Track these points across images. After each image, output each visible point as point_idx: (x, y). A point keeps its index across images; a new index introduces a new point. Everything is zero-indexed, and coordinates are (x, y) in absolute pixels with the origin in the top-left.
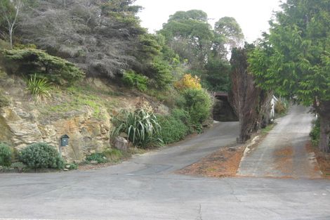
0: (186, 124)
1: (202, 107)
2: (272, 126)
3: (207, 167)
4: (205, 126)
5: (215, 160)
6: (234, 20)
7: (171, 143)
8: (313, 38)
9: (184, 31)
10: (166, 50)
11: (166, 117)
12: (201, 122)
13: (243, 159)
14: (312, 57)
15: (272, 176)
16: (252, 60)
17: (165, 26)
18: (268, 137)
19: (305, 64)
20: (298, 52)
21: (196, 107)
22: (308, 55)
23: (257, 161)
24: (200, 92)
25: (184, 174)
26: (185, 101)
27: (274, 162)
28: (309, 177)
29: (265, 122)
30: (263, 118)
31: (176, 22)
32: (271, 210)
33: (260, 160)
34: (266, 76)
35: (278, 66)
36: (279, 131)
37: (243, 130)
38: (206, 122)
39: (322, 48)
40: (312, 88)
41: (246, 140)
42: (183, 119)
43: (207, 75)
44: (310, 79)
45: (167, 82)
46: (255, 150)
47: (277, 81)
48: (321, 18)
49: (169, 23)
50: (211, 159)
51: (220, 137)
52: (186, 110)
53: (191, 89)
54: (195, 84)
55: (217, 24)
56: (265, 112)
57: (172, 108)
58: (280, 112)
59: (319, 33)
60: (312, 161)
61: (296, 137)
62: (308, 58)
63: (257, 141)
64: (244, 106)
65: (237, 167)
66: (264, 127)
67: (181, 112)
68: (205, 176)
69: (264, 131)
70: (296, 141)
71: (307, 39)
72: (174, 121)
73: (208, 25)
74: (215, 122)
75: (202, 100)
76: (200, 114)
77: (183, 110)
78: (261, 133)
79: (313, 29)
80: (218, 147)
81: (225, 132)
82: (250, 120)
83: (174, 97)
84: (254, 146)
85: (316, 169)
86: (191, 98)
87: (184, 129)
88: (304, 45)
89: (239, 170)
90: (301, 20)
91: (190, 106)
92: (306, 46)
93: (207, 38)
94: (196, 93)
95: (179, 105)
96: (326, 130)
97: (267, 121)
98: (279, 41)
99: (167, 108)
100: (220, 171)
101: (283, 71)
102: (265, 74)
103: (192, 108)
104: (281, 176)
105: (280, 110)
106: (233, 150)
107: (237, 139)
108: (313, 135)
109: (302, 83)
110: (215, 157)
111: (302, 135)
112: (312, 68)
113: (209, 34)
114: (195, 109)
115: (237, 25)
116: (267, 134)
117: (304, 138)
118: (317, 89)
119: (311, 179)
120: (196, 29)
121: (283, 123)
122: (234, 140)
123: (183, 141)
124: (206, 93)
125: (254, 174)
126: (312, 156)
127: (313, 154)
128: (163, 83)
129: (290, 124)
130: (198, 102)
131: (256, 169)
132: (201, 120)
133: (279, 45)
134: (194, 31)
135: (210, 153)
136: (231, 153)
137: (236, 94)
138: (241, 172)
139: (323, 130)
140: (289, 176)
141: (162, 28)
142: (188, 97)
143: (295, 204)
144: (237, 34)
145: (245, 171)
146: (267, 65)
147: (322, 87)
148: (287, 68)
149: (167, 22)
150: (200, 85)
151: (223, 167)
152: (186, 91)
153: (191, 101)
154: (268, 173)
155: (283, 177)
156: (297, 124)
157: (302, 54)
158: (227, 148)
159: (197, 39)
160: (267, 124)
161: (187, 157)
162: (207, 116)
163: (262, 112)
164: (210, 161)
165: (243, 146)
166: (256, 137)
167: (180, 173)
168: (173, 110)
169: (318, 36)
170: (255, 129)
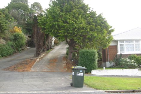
0: (13, 48)
1: (22, 41)
2: (52, 49)
3: (18, 67)
4: (23, 49)
5: (23, 64)
6: (40, 4)
7: (6, 56)
8: (66, 12)
9: (17, 7)
10: (8, 15)
11: (4, 45)
12: (21, 48)
13: (35, 64)
14: (64, 20)
15: (45, 71)
16: (40, 20)
17: (9, 5)
18: (49, 54)
19: (61, 23)
20: (59, 18)
21: (19, 41)
22: (63, 19)
23: (41, 65)
24: (21, 34)
25: (6, 70)
26: (14, 38)
27: (48, 65)
28: (61, 71)
29: (48, 48)
30: (47, 46)
31: (14, 3)
32: (35, 86)
33: (42, 64)
34: (45, 28)
35: (50, 23)
36: (54, 52)
37: (37, 51)
38: (24, 48)
39: (69, 17)
40: (64, 33)
41: (39, 55)
42: (12, 46)
43: (26, 27)
44: (63, 29)
45: (5, 29)
46: (41, 60)
47: (50, 30)
48: (70, 4)
49: (11, 4)
50: (21, 64)
51: (28, 54)
52: (14, 42)
53: (17, 33)
54: (19, 31)
55: (32, 5)
56: (48, 43)
57: (7, 41)
58: (56, 44)
59: (68, 10)
60: (64, 64)
61: (60, 54)
62: (63, 21)
63: (44, 56)
64: (38, 41)
65: (31, 67)
66: (48, 50)
67: (11, 43)
68: (16, 71)
69: (48, 51)
70: (60, 56)
71: (63, 12)
72: (8, 47)
73: (28, 5)
74: (28, 47)
75: (21, 38)
76: (20, 44)
77: (12, 42)
78: (46, 52)
79: (66, 8)
80: (26, 59)
81: (31, 52)
82: (40, 46)
83: (9, 36)
84: (41, 58)
85: (65, 68)
86: (16, 37)
87: (12, 50)
88: (61, 15)
89: (32, 68)
90: (62, 4)
91: (16, 40)
92: (62, 15)
93: (27, 11)
94: (19, 35)
95: (11, 40)
96: (71, 51)
97: (49, 47)
98: (52, 13)
99: (5, 41)
100: (24, 69)
101: (52, 26)
102: (45, 27)
103: (17, 41)
104: (49, 71)
105: (56, 43)
106: (32, 60)
107: (35, 55)
108: (67, 54)
109: (60, 31)
110: (23, 63)
111: (63, 54)
112: (64, 25)
113: (28, 9)
114: (18, 42)
115: (41, 6)
116: (49, 53)
117: (64, 54)
118: (66, 34)
119: (61, 72)
120: (22, 7)
121: (57, 48)
122: (33, 55)
123: (11, 56)
124: (24, 35)
125: (38, 70)
126: (65, 62)
127: (65, 61)
128: (3, 30)
129: (60, 49)
130: (20, 39)
131: (39, 68)
132: (21, 46)
133: (51, 15)
134: (21, 8)
135: (21, 61)
136: (31, 61)
137: (34, 35)
138: (32, 69)
139: (70, 52)
140: (52, 71)
141: (8, 6)
142: (15, 36)
143: (48, 83)
144: (40, 10)
145: (34, 69)
146: (46, 23)
147: (68, 33)
148: (54, 24)
149: (10, 3)
150: (21, 31)
151: (25, 67)
152: (15, 34)
153: (16, 38)
154: (44, 70)
155: (50, 71)
156: (62, 49)
157: (60, 19)
158: (29, 59)
159: (23, 11)
160: (49, 48)
161: (11, 63)
162: (24, 45)
163: (47, 43)
164: (20, 65)
165: (37, 58)
166: (43, 54)
167: (5, 70)
168: (8, 42)
169: (68, 12)
170: (44, 51)
